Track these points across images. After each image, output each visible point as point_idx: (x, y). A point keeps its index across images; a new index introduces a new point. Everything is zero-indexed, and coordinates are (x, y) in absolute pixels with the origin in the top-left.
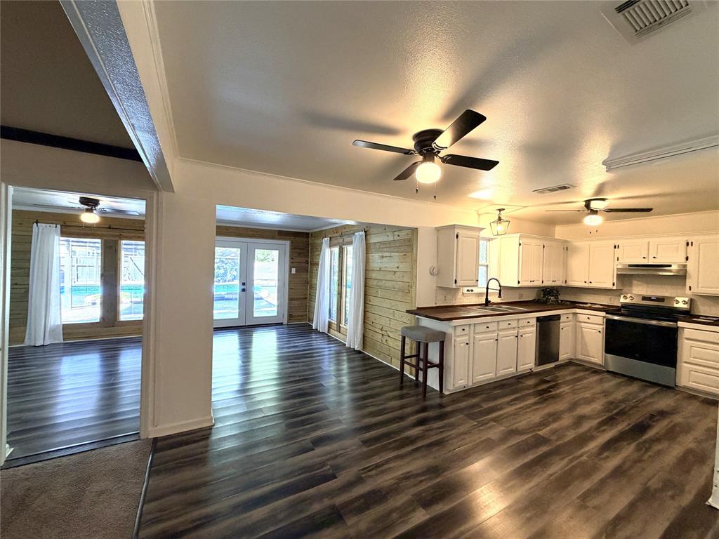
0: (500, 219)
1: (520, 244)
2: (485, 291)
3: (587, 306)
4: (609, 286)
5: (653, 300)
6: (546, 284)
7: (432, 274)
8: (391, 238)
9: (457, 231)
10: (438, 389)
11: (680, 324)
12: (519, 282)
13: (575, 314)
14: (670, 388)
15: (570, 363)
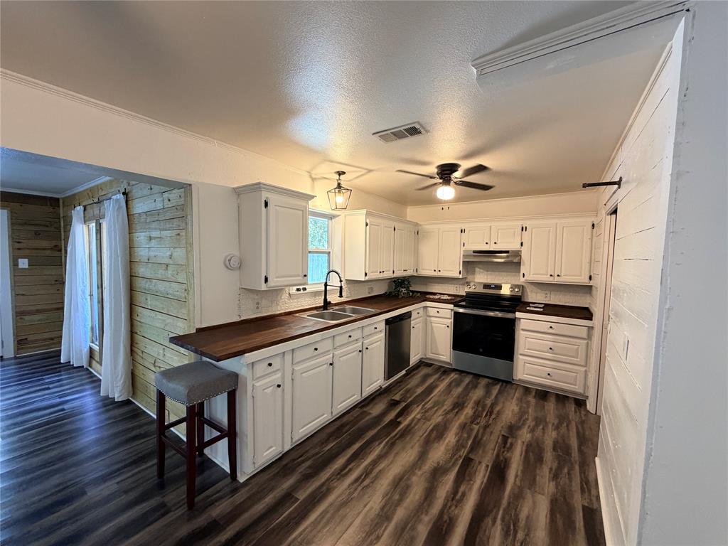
0: (339, 186)
1: (367, 225)
2: (323, 288)
3: (436, 297)
4: (456, 275)
5: (492, 288)
6: (399, 274)
7: (227, 267)
8: (160, 206)
9: (265, 195)
10: (227, 469)
11: (518, 315)
12: (366, 274)
13: (426, 307)
14: (507, 383)
15: (422, 363)
